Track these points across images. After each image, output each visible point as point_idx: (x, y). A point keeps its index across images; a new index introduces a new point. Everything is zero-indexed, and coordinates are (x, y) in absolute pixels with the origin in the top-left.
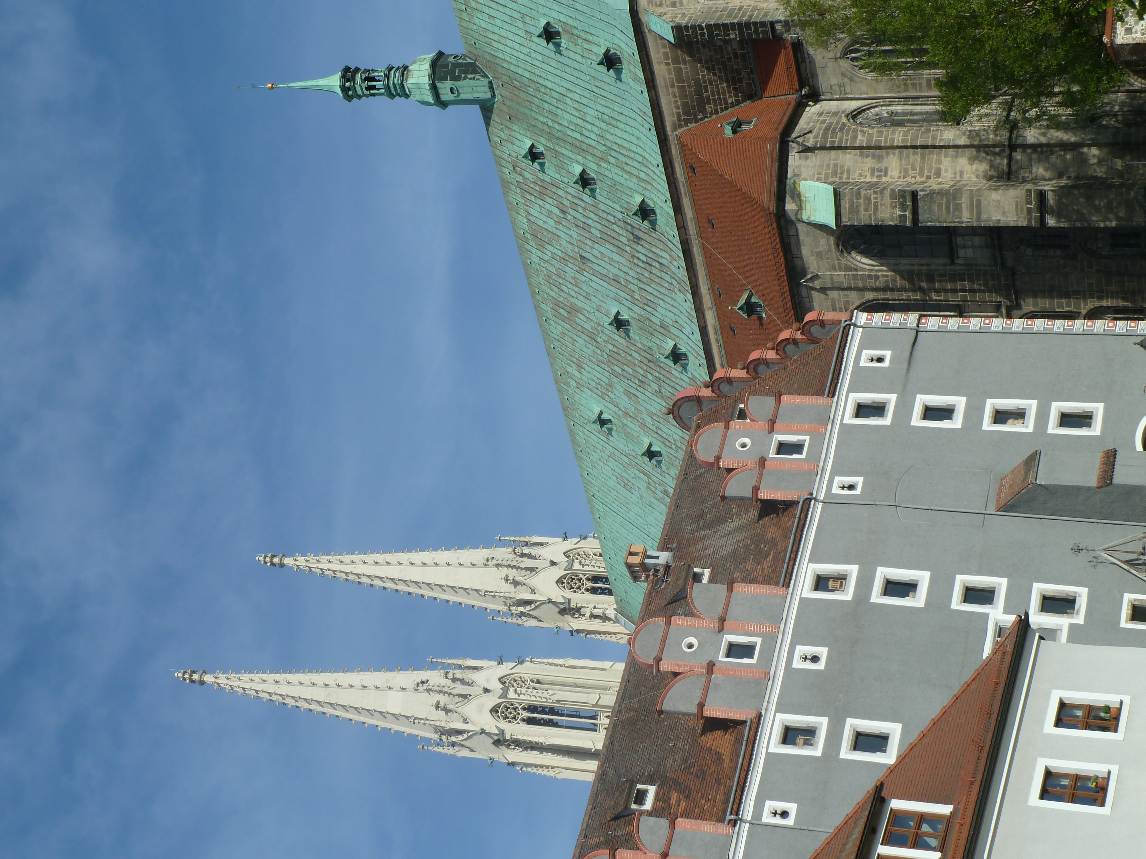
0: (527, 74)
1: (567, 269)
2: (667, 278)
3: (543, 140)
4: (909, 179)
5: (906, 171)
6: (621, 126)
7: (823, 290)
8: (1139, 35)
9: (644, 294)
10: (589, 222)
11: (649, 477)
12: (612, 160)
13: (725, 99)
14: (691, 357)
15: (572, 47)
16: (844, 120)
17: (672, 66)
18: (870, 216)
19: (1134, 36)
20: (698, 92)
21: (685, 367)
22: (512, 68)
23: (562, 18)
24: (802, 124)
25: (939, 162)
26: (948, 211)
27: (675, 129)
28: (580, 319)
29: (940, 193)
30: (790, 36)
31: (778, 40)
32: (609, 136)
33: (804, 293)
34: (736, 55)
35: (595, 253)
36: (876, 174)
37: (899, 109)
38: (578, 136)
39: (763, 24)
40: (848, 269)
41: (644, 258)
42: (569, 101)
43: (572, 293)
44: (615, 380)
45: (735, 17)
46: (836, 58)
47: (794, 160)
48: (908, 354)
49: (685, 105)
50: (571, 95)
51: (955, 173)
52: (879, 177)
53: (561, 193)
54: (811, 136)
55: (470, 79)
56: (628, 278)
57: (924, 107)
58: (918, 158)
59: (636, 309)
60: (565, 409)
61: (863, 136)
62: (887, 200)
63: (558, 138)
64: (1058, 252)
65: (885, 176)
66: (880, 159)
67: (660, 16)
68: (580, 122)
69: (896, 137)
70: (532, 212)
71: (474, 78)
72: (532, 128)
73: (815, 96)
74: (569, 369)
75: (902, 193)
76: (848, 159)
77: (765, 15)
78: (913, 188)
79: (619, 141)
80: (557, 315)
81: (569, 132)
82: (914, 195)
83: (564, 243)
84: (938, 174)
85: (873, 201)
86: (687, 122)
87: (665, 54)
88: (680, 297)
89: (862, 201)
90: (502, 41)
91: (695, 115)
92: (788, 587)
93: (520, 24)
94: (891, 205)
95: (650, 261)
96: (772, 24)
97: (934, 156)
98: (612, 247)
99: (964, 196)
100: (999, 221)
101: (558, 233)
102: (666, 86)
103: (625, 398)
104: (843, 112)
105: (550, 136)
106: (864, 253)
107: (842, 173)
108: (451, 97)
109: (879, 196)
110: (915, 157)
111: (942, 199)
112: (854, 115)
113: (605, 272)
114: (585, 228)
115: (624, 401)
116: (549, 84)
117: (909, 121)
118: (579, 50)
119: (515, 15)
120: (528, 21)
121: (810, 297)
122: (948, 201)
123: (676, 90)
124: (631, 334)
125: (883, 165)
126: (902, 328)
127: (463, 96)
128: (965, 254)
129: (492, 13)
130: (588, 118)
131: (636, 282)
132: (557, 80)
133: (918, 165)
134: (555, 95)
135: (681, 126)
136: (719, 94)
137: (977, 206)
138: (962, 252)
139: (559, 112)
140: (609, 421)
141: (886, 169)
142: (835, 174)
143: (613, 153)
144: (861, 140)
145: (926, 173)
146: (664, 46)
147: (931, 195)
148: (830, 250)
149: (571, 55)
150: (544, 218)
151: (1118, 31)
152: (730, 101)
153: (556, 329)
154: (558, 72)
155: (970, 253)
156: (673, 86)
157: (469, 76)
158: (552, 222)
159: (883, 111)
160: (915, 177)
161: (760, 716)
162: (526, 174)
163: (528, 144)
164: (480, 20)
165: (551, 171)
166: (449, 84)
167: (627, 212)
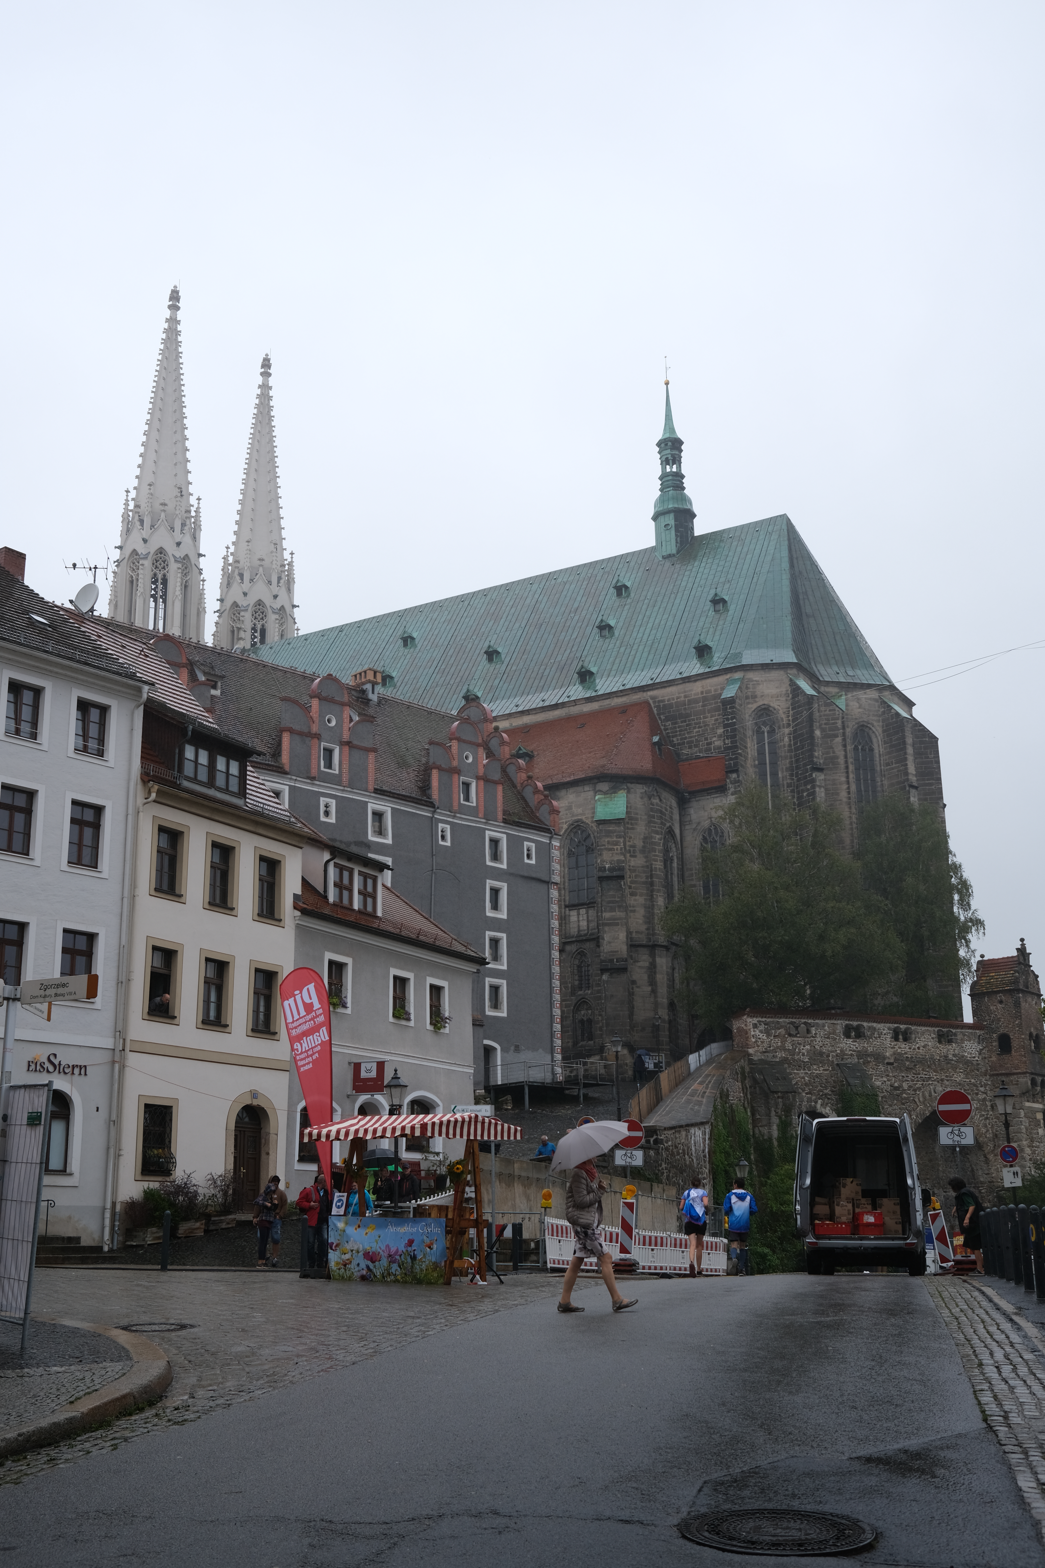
3: (632, 596)
4: (628, 873)
5: (635, 871)
6: (651, 657)
8: (753, 1033)
10: (571, 632)
12: (622, 651)
13: (676, 736)
15: (710, 620)
16: (668, 825)
17: (700, 696)
18: (604, 845)
19: (752, 1030)
20: (681, 716)
23: (731, 613)
24: (665, 795)
25: (641, 895)
26: (609, 902)
27: (653, 698)
29: (623, 896)
30: (728, 784)
31: (725, 774)
32: (641, 648)
34: (710, 744)
35: (546, 636)
36: (632, 849)
37: (675, 865)
39: (737, 764)
41: (546, 673)
42: (666, 617)
44: (442, 650)
45: (740, 744)
46: (711, 818)
47: (641, 789)
48: (534, 875)
49: (671, 706)
51: (633, 907)
52: (630, 851)
53: (592, 609)
54: (658, 801)
55: (676, 540)
56: (529, 661)
57: (676, 883)
58: (644, 879)
61: (659, 839)
62: (616, 858)
63: (635, 608)
64: (577, 983)
65: (630, 856)
66: (643, 851)
67: (740, 688)
68: (650, 625)
69: (659, 863)
71: (677, 542)
73: (682, 802)
74: (446, 613)
75: (621, 869)
76: (643, 825)
77: (742, 766)
78: (626, 876)
79: (638, 655)
81: (641, 617)
82: (622, 877)
84: (632, 894)
85: (615, 847)
87: (711, 691)
89: (615, 839)
90: (709, 566)
91: (663, 713)
92: (374, 792)
93: (722, 580)
94: (613, 860)
95: (544, 679)
96: (736, 771)
97: (646, 891)
98: (552, 649)
99: (621, 913)
100: (603, 939)
102: (685, 692)
104: (673, 824)
107: (632, 824)
109: (619, 851)
111: (618, 897)
112: (670, 832)
113: (531, 643)
114: (565, 628)
115: (425, 657)
117: (667, 871)
119: (730, 576)
120: (727, 586)
122: (617, 902)
123: (683, 699)
125: (638, 854)
126: (550, 872)
130: (654, 632)
131: (526, 667)
133: (639, 879)
135: (654, 702)
136: (680, 731)
137: (613, 923)
139: (656, 610)
140: (407, 645)
141: (635, 856)
142: (633, 819)
143: (628, 651)
144: (655, 838)
145: (633, 885)
146: (716, 690)
147: (622, 889)
148: (573, 816)
149: (703, 620)
151: (754, 1019)
152: (675, 739)
156: (685, 697)
157: (679, 539)
159: (674, 853)
160: (630, 878)
161: (286, 773)
162: (603, 582)
163: (627, 583)
164: (722, 549)
165: (608, 601)
166: (672, 523)
167: (582, 661)
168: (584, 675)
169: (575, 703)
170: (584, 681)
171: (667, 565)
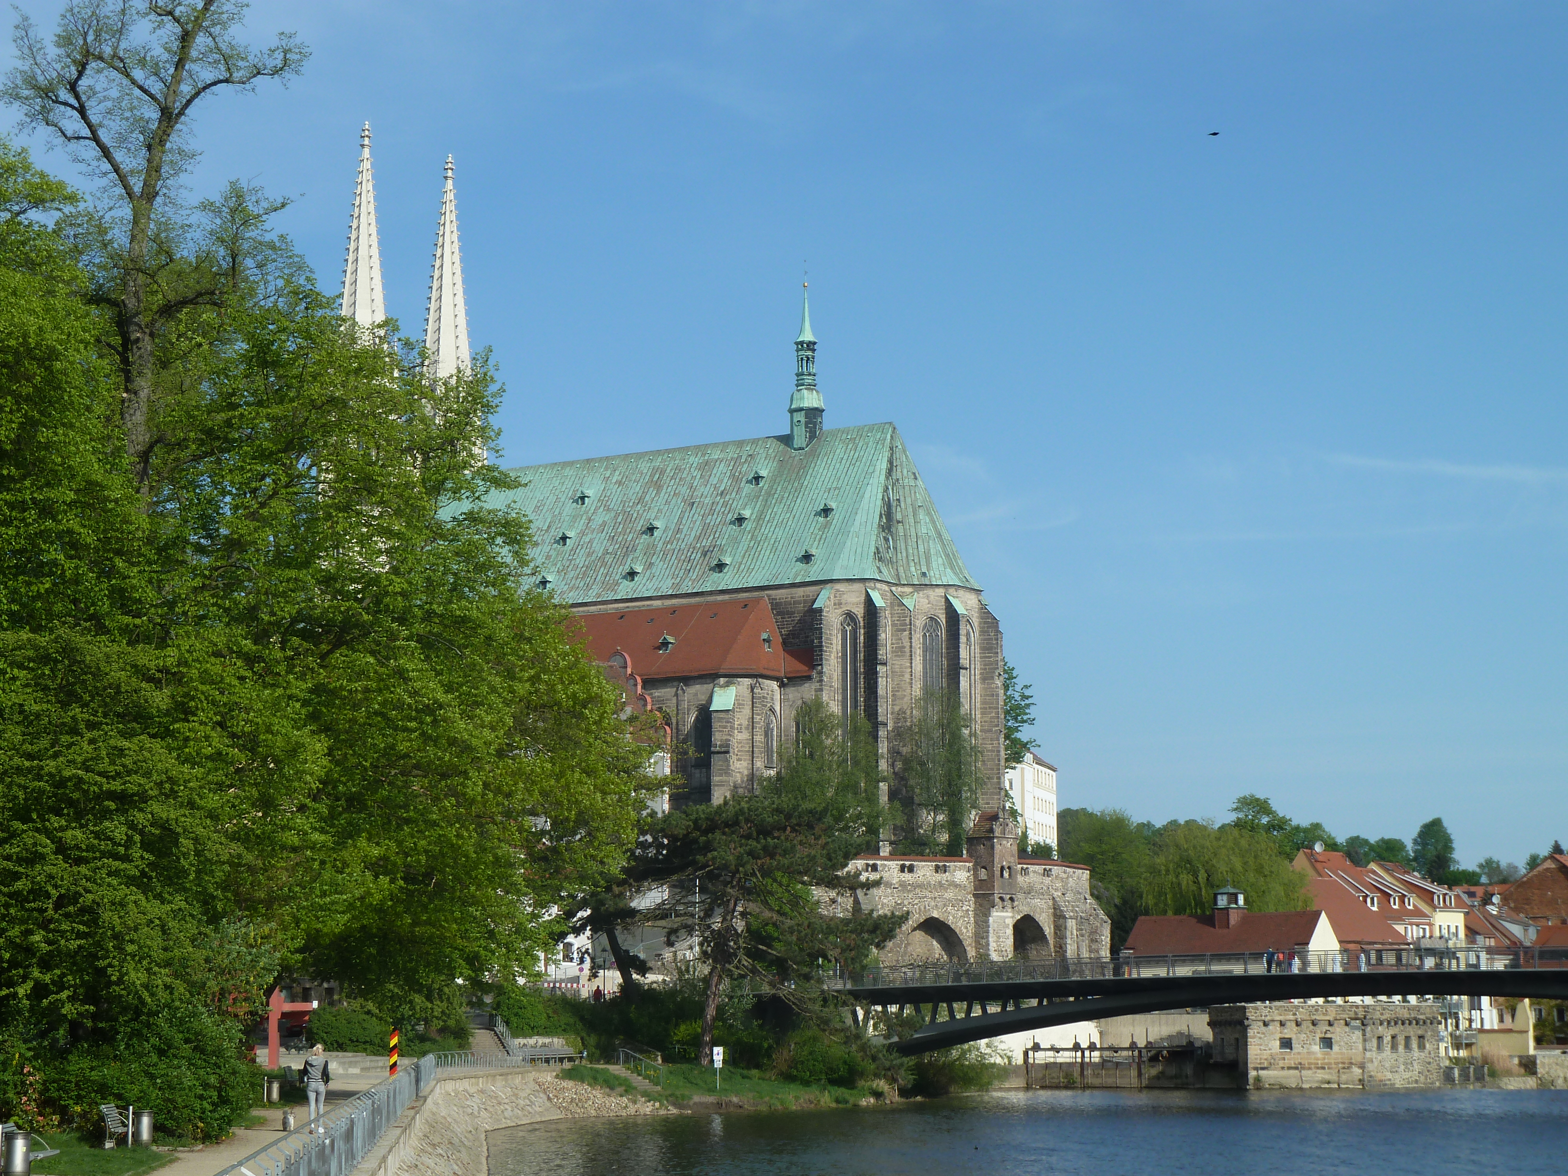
0: (806, 483)
1: (685, 488)
2: (681, 575)
3: (766, 487)
4: (736, 746)
5: (741, 743)
6: (771, 556)
7: (676, 695)
9: (671, 552)
11: (547, 531)
13: (783, 628)
14: (632, 584)
15: (818, 526)
16: (769, 705)
18: (717, 729)
20: (788, 613)
21: (624, 577)
22: (810, 471)
24: (767, 682)
25: (745, 760)
26: (719, 768)
27: (768, 596)
28: (652, 492)
29: (729, 765)
30: (814, 674)
31: (813, 667)
33: (675, 684)
34: (807, 639)
36: (738, 728)
37: (775, 733)
38: (767, 519)
39: (821, 659)
40: (689, 710)
43: (669, 489)
44: (613, 514)
45: (824, 644)
46: (802, 698)
47: (747, 681)
49: (781, 604)
50: (791, 518)
51: (739, 769)
52: (737, 731)
53: (734, 494)
54: (760, 688)
55: (806, 434)
57: (775, 746)
59: (660, 545)
60: (588, 461)
61: (759, 719)
62: (725, 738)
65: (738, 734)
66: (747, 728)
67: (829, 598)
68: (775, 522)
69: (759, 734)
70: (722, 465)
71: (806, 437)
72: (774, 479)
73: (782, 685)
74: (617, 473)
75: (728, 746)
76: (747, 711)
77: (826, 660)
78: (731, 750)
79: (763, 552)
80: (655, 470)
82: (728, 752)
83: (702, 489)
85: (724, 730)
86: (772, 604)
87: (808, 596)
88: (669, 582)
89: (724, 724)
91: (775, 609)
94: (722, 739)
95: (691, 562)
96: (821, 663)
97: (749, 758)
99: (726, 775)
100: (714, 795)
101: (708, 486)
102: (791, 595)
103: (601, 522)
104: (773, 703)
105: (769, 494)
106: (697, 717)
107: (739, 712)
108: (795, 420)
109: (727, 733)
110: (747, 748)
111: (725, 765)
112: (772, 710)
114: (712, 512)
115: (599, 520)
116: (799, 500)
117: (768, 740)
118: (816, 531)
120: (835, 495)
121: (673, 687)
122: (724, 768)
123: (789, 600)
124: (644, 536)
125: (743, 732)
127: (795, 428)
128: (697, 773)
129: (844, 462)
130: (777, 530)
132: (800, 509)
133: (743, 749)
134: (792, 505)
135: (770, 600)
136: (786, 624)
137: (721, 784)
138: (698, 771)
140: (583, 503)
141: (741, 734)
142: (739, 704)
143: (756, 545)
144: (757, 718)
145: (739, 754)
146: (813, 598)
147: (727, 761)
148: (698, 701)
150: (718, 475)
152: (782, 630)
153: (645, 466)
154: (805, 511)
155: (698, 775)
156: (791, 598)
157: (808, 434)
158: (715, 482)
159: (774, 725)
160: (737, 749)
162: (746, 466)
163: (763, 473)
164: (840, 450)
165: (748, 489)
166: (803, 420)
167: (721, 549)
168: (720, 567)
169: (711, 593)
170: (721, 571)
171: (797, 458)
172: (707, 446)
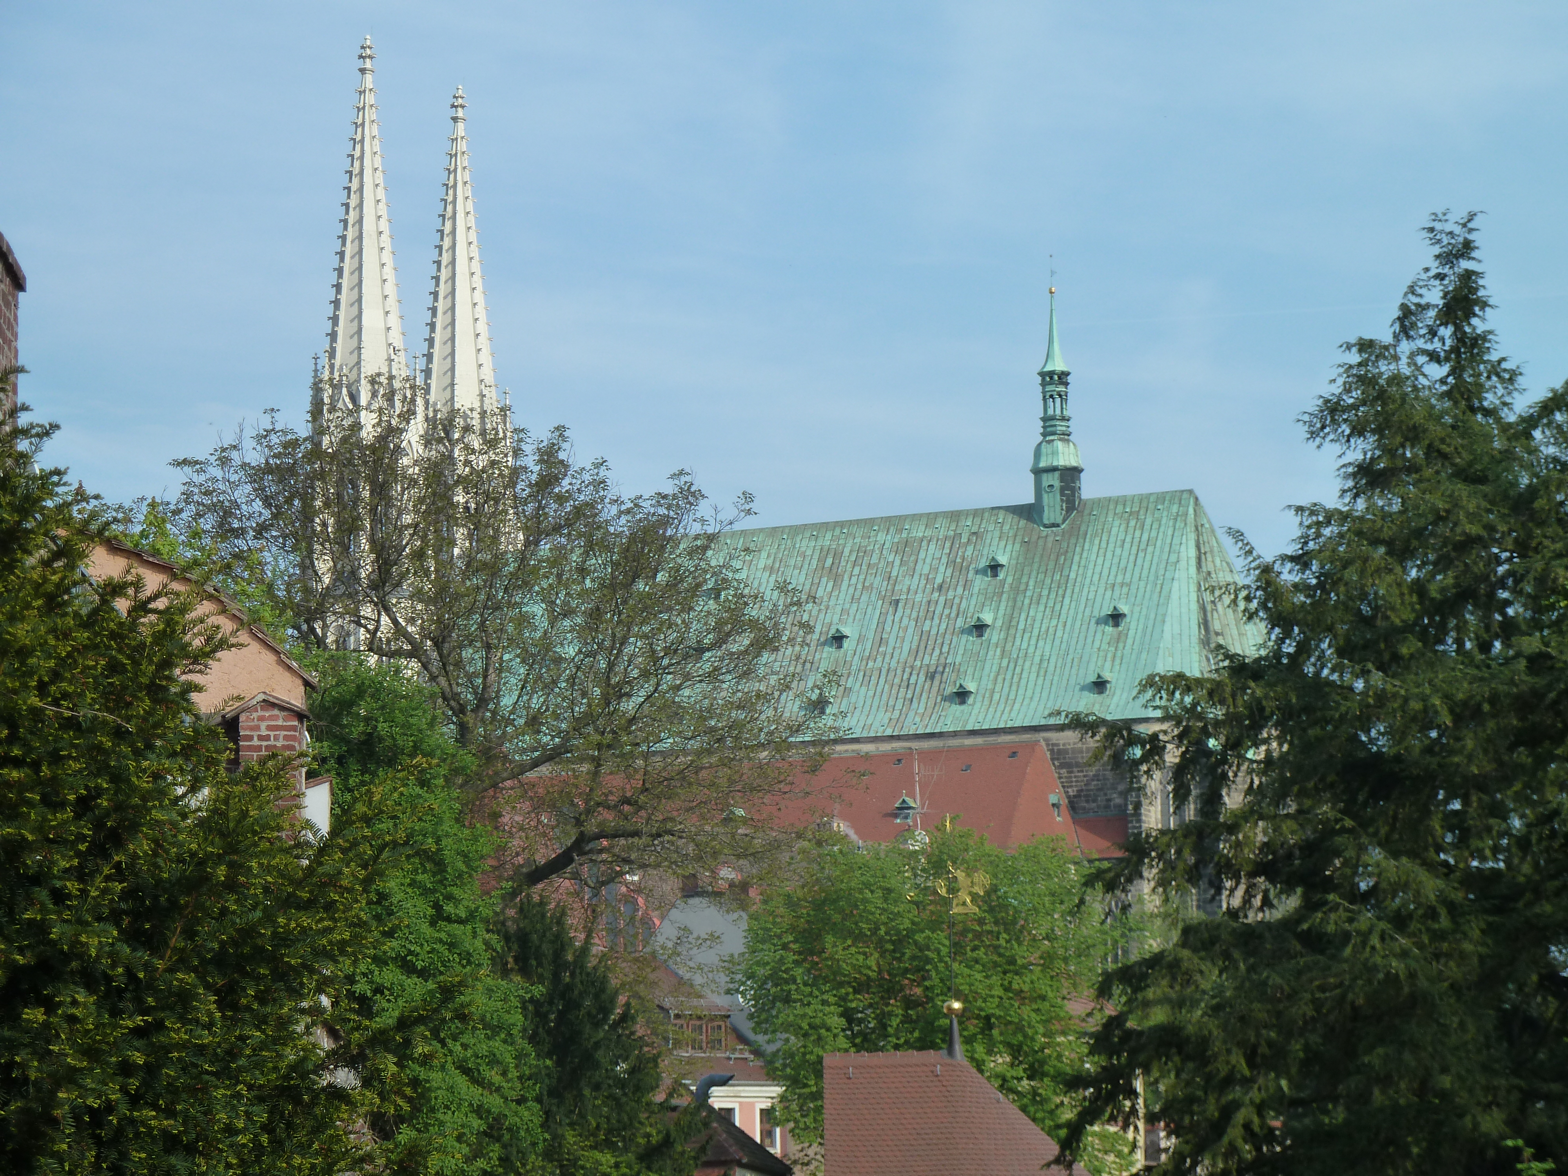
0: (1073, 575)
1: (878, 578)
2: (899, 706)
3: (1010, 580)
9: (876, 673)
10: (936, 621)
12: (1005, 662)
13: (1071, 786)
14: (824, 718)
20: (1077, 764)
22: (1077, 558)
23: (1131, 633)
28: (827, 584)
32: (1028, 664)
35: (905, 621)
41: (913, 679)
42: (1054, 622)
43: (854, 580)
49: (1066, 751)
50: (1060, 627)
55: (1061, 505)
56: (888, 657)
59: (856, 662)
63: (1015, 601)
68: (1036, 632)
70: (932, 546)
71: (1062, 508)
72: (1020, 569)
79: (1025, 675)
80: (824, 553)
81: (1023, 616)
83: (907, 582)
86: (1052, 751)
88: (883, 717)
90: (1102, 551)
91: (1058, 759)
93: (1119, 579)
95: (912, 687)
98: (915, 643)
101: (916, 577)
102: (1083, 738)
105: (1017, 591)
108: (1044, 484)
113: (888, 628)
116: (1067, 601)
118: (1104, 646)
119: (1128, 575)
124: (827, 649)
127: (1045, 496)
129: (1127, 546)
130: (1041, 643)
131: (886, 666)
132: (1073, 613)
134: (1058, 607)
135: (1048, 746)
136: (1076, 781)
139: (1041, 608)
143: (1011, 665)
149: (1099, 635)
150: (928, 561)
153: (806, 547)
154: (1080, 616)
157: (1064, 504)
158: (926, 570)
162: (970, 549)
163: (1002, 559)
164: (1117, 528)
165: (980, 582)
166: (1057, 484)
167: (956, 669)
168: (962, 696)
169: (955, 734)
170: (963, 702)
171: (1050, 539)
172: (902, 519)
